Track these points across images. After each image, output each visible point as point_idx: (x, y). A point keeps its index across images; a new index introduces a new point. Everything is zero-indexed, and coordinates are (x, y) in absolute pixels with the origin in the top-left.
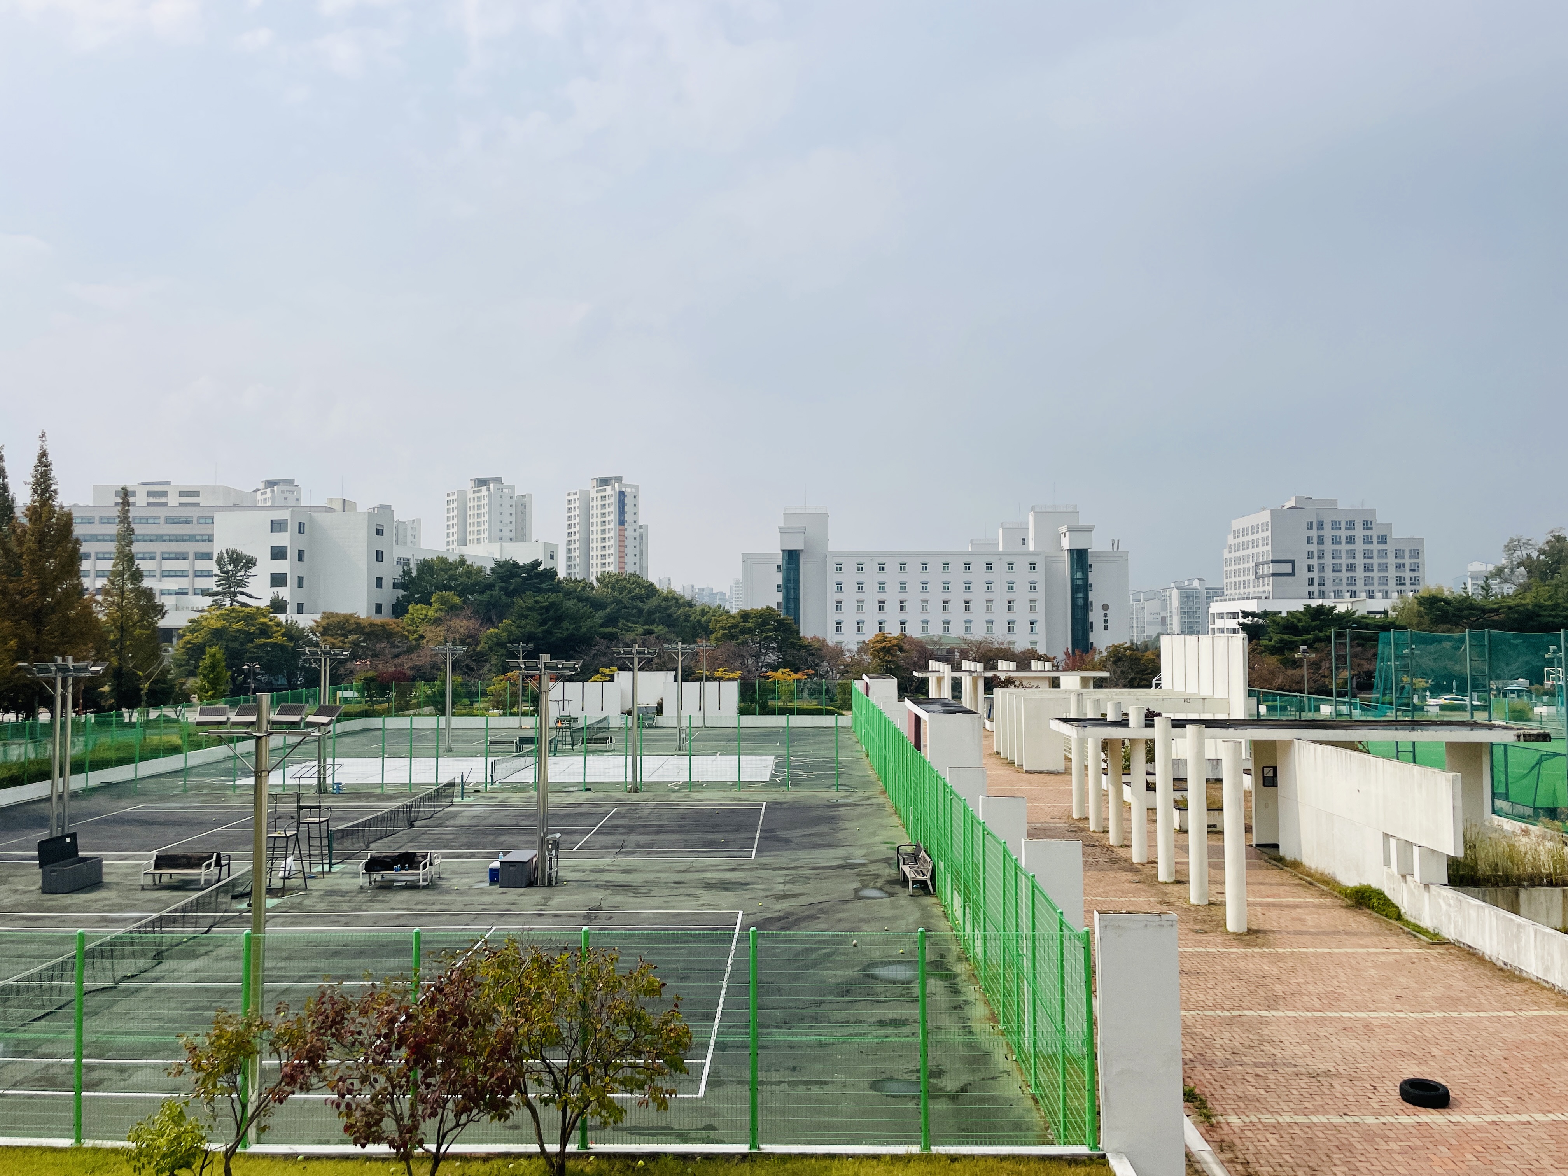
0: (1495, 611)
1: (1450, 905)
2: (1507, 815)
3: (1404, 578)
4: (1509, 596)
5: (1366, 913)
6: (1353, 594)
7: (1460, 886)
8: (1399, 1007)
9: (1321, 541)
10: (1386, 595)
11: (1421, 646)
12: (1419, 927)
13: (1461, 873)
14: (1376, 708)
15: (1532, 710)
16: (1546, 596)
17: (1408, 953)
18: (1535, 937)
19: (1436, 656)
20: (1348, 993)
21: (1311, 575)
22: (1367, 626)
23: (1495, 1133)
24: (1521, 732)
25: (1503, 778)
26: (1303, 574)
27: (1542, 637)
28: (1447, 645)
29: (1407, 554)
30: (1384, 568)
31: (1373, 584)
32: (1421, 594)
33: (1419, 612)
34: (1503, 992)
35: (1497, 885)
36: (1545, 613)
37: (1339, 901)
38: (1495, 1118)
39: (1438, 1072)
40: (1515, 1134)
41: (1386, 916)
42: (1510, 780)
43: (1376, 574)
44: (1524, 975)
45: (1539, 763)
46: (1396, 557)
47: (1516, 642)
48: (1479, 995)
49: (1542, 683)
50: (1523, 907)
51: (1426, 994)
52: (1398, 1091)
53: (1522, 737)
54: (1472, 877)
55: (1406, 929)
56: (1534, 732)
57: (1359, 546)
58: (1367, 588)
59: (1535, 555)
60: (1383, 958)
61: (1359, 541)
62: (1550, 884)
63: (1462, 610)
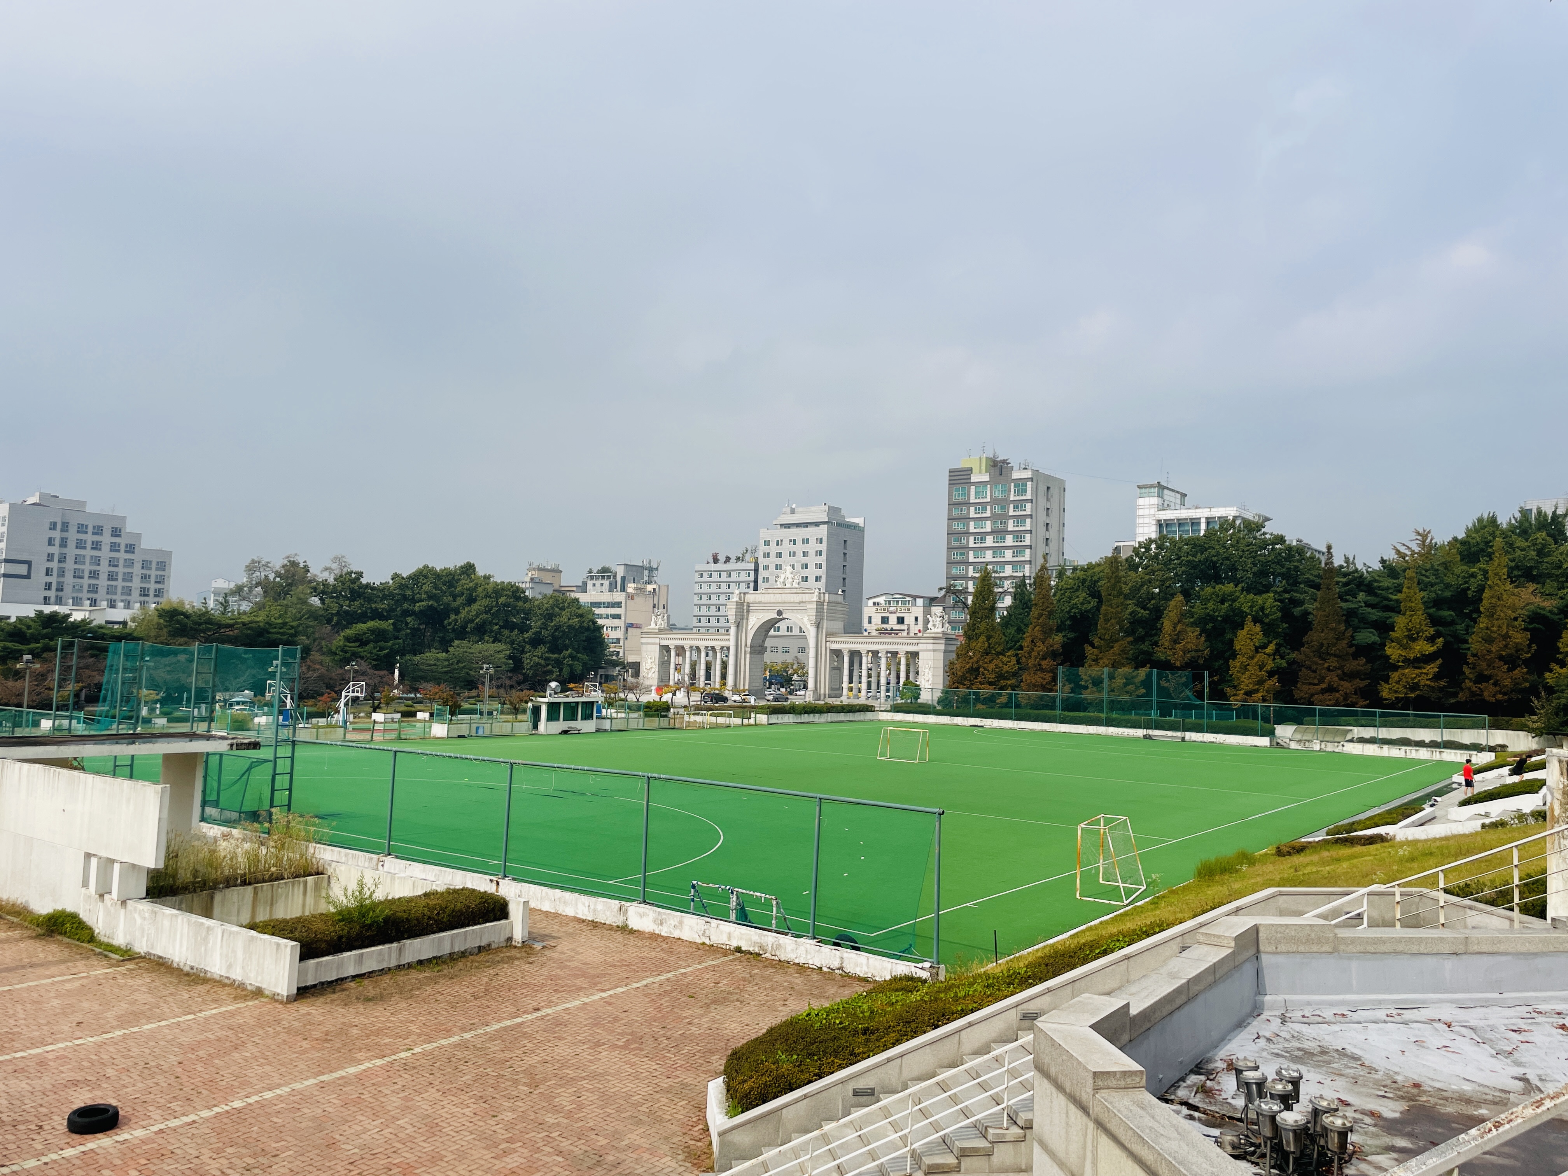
0: (230, 626)
1: (144, 919)
2: (215, 822)
3: (148, 589)
4: (245, 613)
5: (58, 940)
6: (94, 602)
7: (159, 897)
8: (78, 1034)
9: (64, 543)
10: (128, 606)
11: (157, 658)
12: (112, 946)
13: (162, 884)
14: (99, 722)
15: (252, 719)
16: (277, 615)
17: (96, 976)
18: (223, 936)
19: (169, 669)
20: (25, 1030)
21: (49, 579)
22: (103, 637)
23: (161, 1141)
24: (235, 741)
25: (215, 785)
26: (39, 577)
27: (269, 652)
28: (182, 658)
29: (154, 565)
30: (128, 577)
31: (115, 593)
32: (163, 606)
33: (158, 624)
34: (186, 996)
35: (195, 891)
36: (275, 630)
37: (29, 932)
38: (162, 1126)
39: (110, 1093)
40: (179, 1137)
41: (78, 940)
42: (222, 788)
43: (120, 584)
44: (209, 975)
45: (249, 769)
46: (143, 568)
47: (246, 656)
48: (162, 1004)
49: (263, 695)
50: (217, 910)
51: (108, 1014)
52: (66, 1124)
53: (234, 747)
54: (171, 887)
55: (98, 950)
56: (246, 741)
57: (105, 553)
58: (109, 597)
59: (272, 577)
60: (68, 986)
61: (106, 548)
62: (244, 883)
63: (200, 624)
